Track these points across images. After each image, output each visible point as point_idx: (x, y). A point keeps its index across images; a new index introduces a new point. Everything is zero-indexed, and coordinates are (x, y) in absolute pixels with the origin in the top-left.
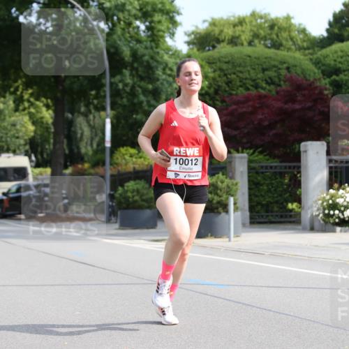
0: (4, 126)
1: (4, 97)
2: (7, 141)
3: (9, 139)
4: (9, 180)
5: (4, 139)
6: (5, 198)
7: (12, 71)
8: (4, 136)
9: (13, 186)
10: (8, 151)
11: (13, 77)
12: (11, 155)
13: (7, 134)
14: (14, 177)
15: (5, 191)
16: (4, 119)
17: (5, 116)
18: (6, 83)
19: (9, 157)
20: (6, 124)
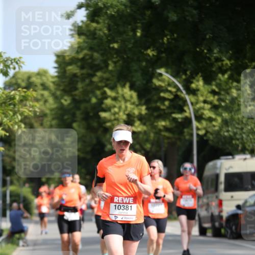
0: (239, 119)
1: (238, 81)
2: (242, 138)
3: (244, 136)
4: (246, 190)
5: (238, 136)
6: (240, 212)
7: (248, 46)
8: (239, 131)
9: (251, 197)
10: (243, 151)
11: (248, 55)
12: (248, 156)
13: (242, 129)
14: (252, 185)
15: (241, 203)
16: (239, 110)
17: (239, 105)
18: (240, 63)
19: (245, 159)
20: (240, 116)
